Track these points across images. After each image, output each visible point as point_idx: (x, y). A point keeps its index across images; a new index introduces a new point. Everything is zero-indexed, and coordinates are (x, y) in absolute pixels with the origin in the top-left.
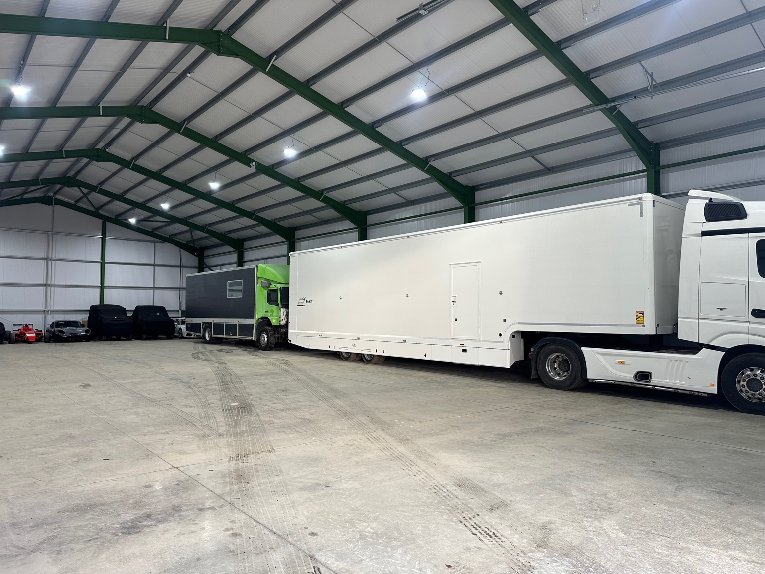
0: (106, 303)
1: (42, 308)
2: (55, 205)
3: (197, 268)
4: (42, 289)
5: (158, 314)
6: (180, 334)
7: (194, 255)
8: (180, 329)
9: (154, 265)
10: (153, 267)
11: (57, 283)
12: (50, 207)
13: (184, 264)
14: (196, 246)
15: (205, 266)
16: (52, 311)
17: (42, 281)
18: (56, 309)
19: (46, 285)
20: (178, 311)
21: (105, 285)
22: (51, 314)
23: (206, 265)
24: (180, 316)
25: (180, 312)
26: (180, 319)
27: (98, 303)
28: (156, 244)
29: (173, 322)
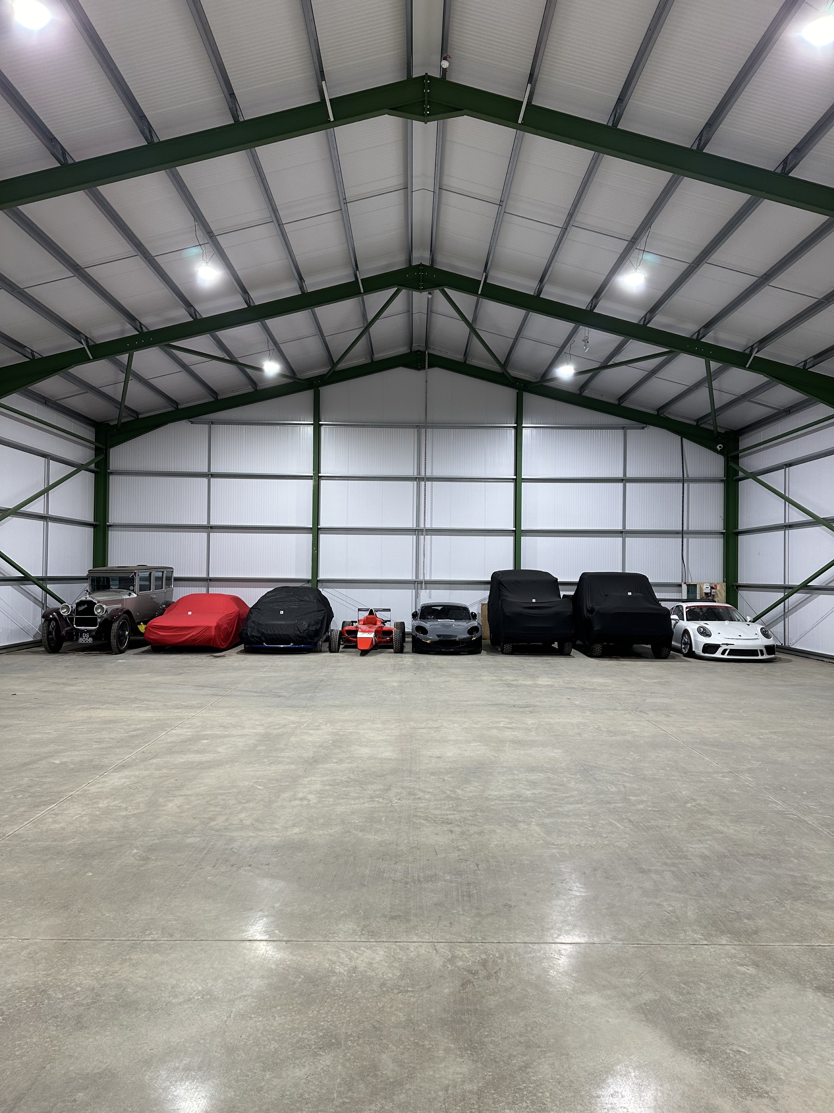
0: (525, 566)
1: (410, 576)
2: (429, 367)
3: (722, 481)
4: (410, 540)
5: (630, 594)
6: (685, 644)
7: (715, 450)
8: (686, 632)
9: (624, 480)
10: (621, 485)
11: (435, 526)
12: (422, 373)
13: (692, 472)
14: (719, 430)
15: (741, 474)
16: (427, 583)
17: (410, 524)
18: (434, 578)
19: (417, 532)
20: (680, 586)
21: (522, 528)
22: (426, 589)
23: (744, 471)
24: (685, 597)
25: (684, 588)
26: (685, 605)
27: (510, 566)
28: (629, 432)
29: (667, 613)
